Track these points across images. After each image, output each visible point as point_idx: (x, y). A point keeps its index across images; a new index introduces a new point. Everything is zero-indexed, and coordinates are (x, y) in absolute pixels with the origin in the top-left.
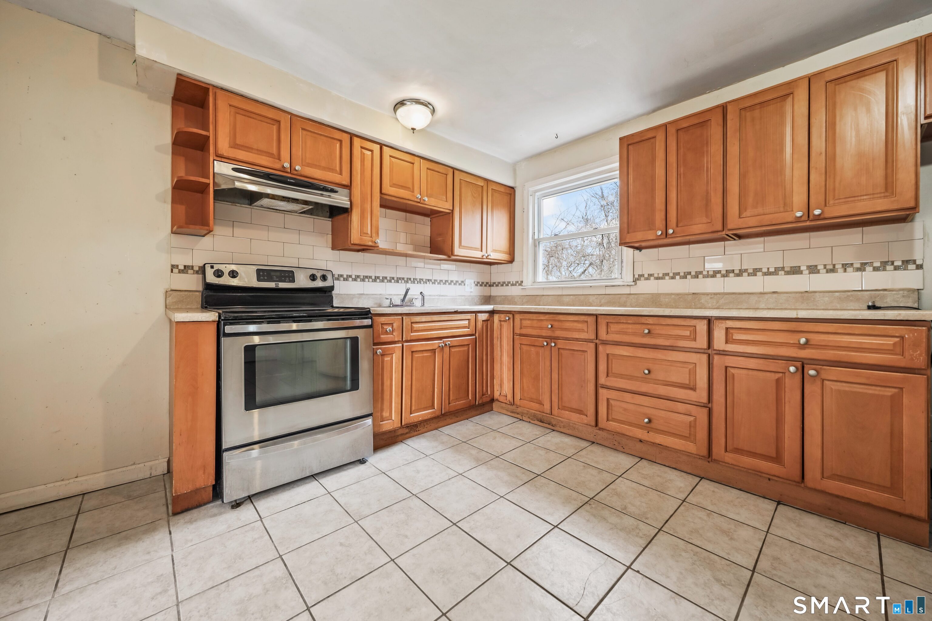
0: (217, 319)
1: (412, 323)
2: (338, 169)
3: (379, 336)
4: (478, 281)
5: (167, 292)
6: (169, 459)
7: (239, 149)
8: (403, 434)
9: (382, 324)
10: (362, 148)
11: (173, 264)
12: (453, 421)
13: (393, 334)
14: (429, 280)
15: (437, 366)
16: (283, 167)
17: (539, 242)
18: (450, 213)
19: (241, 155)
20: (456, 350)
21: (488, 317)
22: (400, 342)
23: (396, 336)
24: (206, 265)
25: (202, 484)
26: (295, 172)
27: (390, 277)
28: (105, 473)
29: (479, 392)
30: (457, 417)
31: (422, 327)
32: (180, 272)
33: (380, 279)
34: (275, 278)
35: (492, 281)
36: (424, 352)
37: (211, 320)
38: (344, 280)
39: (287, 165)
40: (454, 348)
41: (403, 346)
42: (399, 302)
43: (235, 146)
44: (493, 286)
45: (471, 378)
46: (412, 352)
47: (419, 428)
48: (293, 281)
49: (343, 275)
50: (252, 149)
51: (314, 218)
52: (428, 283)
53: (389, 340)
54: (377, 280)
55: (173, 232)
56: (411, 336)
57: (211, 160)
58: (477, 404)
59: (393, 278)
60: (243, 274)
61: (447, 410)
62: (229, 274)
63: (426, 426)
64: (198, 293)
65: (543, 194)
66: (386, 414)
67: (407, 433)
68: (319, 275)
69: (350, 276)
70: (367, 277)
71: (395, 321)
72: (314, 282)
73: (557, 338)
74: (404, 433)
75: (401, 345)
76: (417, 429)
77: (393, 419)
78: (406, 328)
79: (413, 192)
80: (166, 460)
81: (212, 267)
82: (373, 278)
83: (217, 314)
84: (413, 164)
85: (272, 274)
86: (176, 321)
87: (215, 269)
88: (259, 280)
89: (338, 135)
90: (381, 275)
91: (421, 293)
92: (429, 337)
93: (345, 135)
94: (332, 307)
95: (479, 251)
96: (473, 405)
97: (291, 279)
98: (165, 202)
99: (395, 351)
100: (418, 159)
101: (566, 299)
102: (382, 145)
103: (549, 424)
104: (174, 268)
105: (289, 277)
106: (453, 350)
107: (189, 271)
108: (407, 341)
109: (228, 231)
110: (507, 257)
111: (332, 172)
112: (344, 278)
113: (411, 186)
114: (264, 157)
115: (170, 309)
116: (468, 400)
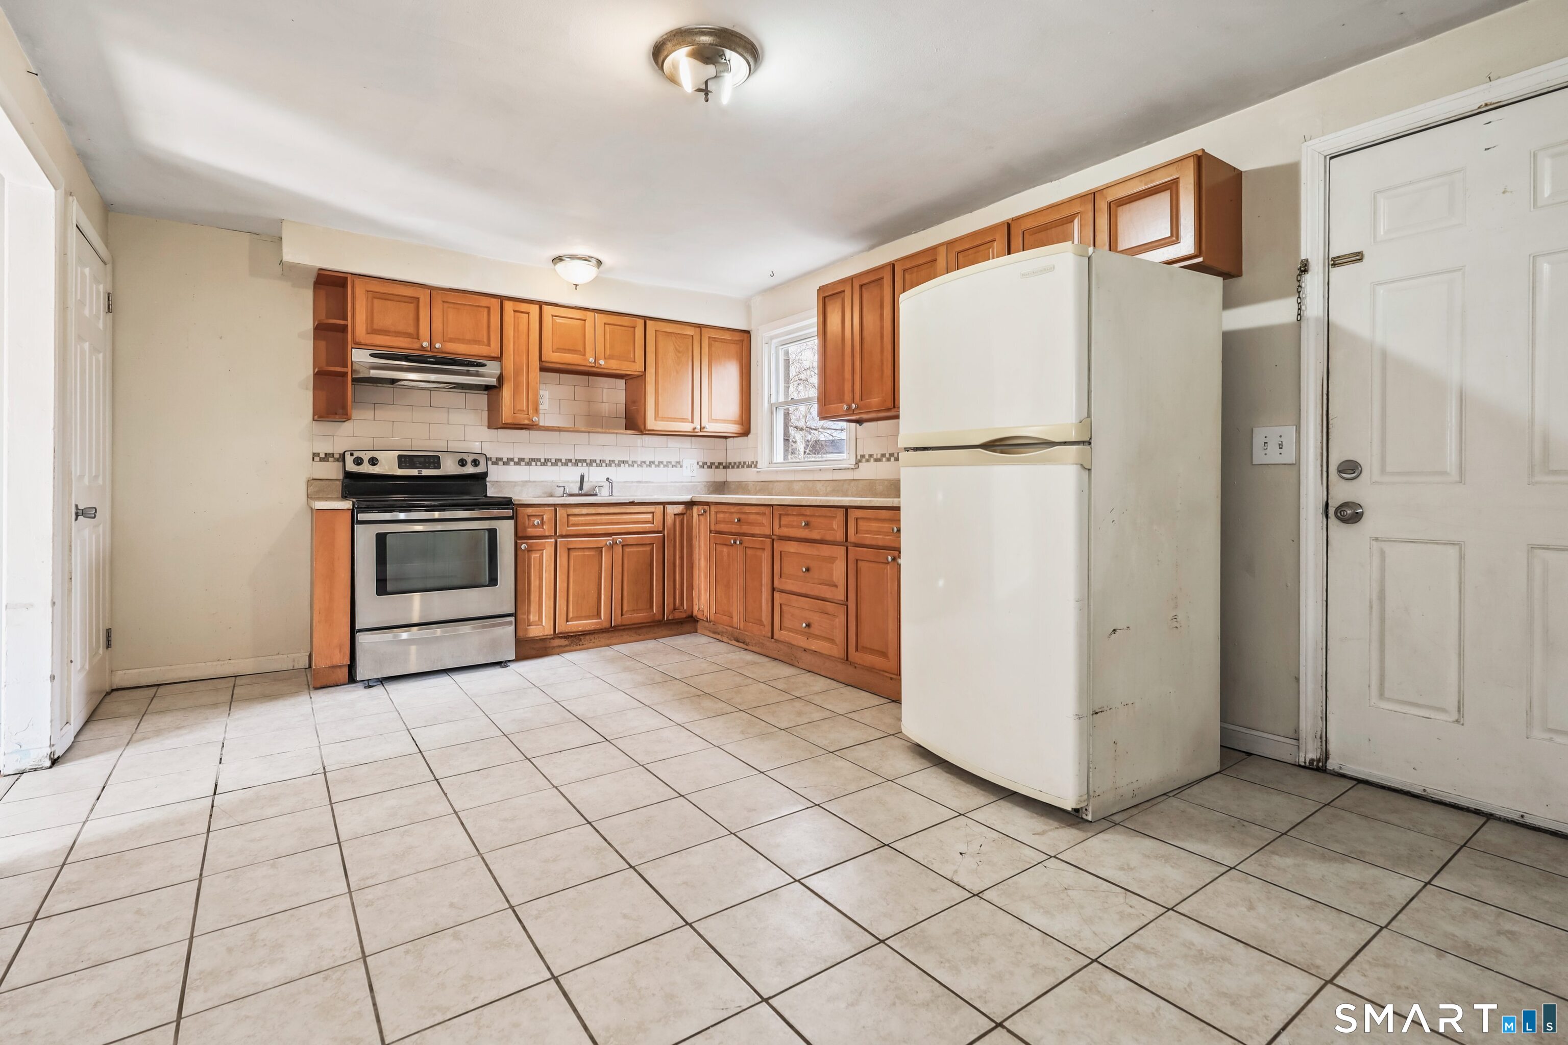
0: (352, 507)
1: (568, 515)
2: (485, 340)
3: (525, 528)
4: (705, 461)
5: (308, 481)
6: (310, 653)
7: (376, 334)
8: (561, 646)
9: (528, 516)
10: (515, 311)
11: (314, 452)
12: (632, 639)
13: (543, 528)
14: (623, 462)
15: (605, 568)
16: (422, 346)
17: (776, 408)
18: (642, 375)
19: (380, 340)
20: (632, 550)
21: (683, 510)
22: (553, 537)
23: (547, 529)
24: (346, 453)
25: (338, 662)
26: (436, 350)
27: (566, 460)
28: (253, 659)
29: (668, 605)
30: (640, 635)
31: (582, 520)
32: (321, 460)
33: (552, 461)
34: (418, 464)
35: (728, 461)
36: (585, 550)
37: (346, 508)
38: (504, 464)
39: (425, 344)
40: (629, 547)
41: (556, 542)
42: (576, 490)
43: (372, 331)
44: (729, 468)
45: (656, 586)
46: (569, 549)
47: (582, 641)
48: (439, 467)
49: (502, 458)
50: (389, 332)
51: (466, 393)
52: (622, 465)
53: (537, 534)
54: (548, 463)
55: (314, 420)
56: (567, 530)
57: (350, 347)
58: (665, 619)
59: (570, 461)
60: (383, 461)
61: (619, 621)
62: (369, 462)
63: (593, 641)
64: (338, 482)
65: (782, 341)
66: (533, 617)
67: (566, 646)
68: (469, 460)
69: (512, 460)
70: (533, 460)
71: (545, 513)
72: (464, 468)
73: (744, 535)
74: (563, 645)
75: (553, 540)
76: (581, 643)
77: (544, 624)
78: (560, 520)
79: (584, 355)
80: (308, 654)
81: (352, 455)
82: (543, 460)
83: (351, 503)
84: (585, 320)
85: (415, 459)
86: (316, 508)
87: (355, 456)
88: (400, 467)
89: (485, 301)
90: (553, 457)
91: (608, 479)
92: (593, 533)
93: (493, 300)
94: (486, 496)
95: (689, 422)
96: (659, 621)
97: (436, 465)
98: (307, 389)
99: (545, 547)
100: (591, 314)
101: (796, 487)
102: (541, 304)
103: (743, 643)
104: (316, 456)
105: (434, 463)
106: (628, 549)
107: (330, 459)
108: (562, 536)
109: (369, 414)
110: (739, 429)
111: (479, 345)
112: (504, 462)
113: (581, 349)
114: (401, 339)
115: (311, 498)
116: (652, 613)
